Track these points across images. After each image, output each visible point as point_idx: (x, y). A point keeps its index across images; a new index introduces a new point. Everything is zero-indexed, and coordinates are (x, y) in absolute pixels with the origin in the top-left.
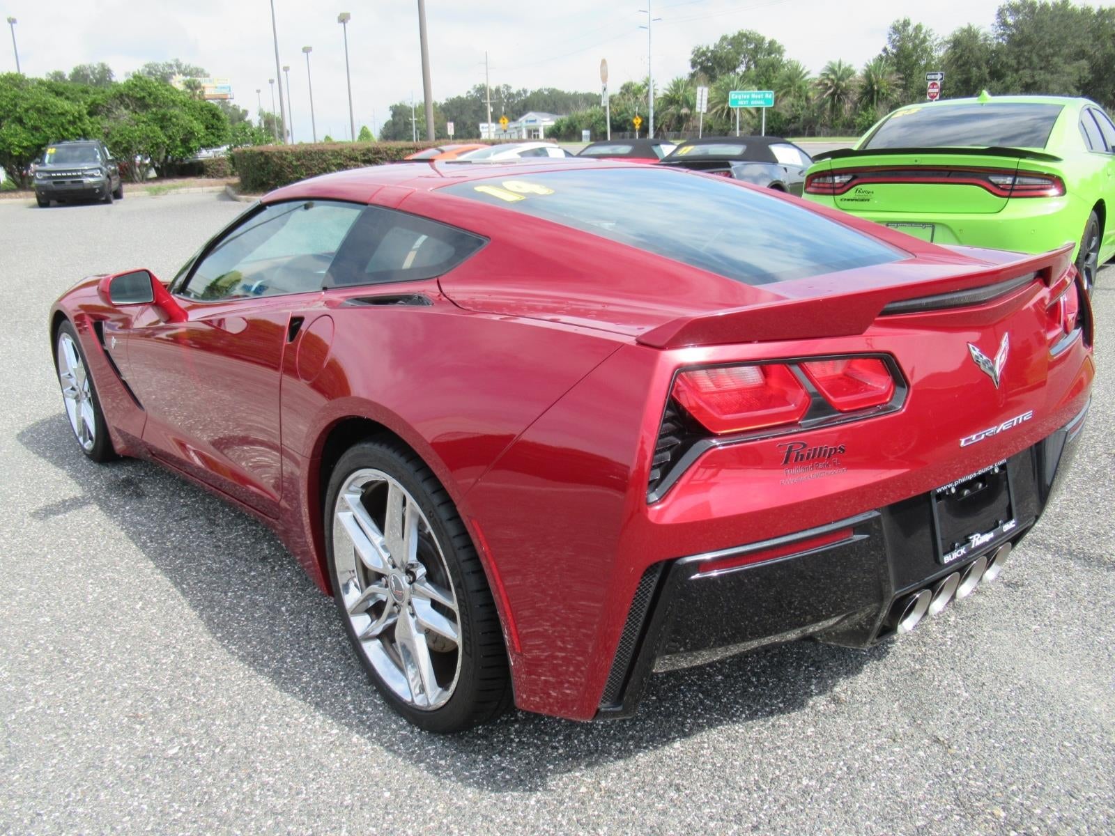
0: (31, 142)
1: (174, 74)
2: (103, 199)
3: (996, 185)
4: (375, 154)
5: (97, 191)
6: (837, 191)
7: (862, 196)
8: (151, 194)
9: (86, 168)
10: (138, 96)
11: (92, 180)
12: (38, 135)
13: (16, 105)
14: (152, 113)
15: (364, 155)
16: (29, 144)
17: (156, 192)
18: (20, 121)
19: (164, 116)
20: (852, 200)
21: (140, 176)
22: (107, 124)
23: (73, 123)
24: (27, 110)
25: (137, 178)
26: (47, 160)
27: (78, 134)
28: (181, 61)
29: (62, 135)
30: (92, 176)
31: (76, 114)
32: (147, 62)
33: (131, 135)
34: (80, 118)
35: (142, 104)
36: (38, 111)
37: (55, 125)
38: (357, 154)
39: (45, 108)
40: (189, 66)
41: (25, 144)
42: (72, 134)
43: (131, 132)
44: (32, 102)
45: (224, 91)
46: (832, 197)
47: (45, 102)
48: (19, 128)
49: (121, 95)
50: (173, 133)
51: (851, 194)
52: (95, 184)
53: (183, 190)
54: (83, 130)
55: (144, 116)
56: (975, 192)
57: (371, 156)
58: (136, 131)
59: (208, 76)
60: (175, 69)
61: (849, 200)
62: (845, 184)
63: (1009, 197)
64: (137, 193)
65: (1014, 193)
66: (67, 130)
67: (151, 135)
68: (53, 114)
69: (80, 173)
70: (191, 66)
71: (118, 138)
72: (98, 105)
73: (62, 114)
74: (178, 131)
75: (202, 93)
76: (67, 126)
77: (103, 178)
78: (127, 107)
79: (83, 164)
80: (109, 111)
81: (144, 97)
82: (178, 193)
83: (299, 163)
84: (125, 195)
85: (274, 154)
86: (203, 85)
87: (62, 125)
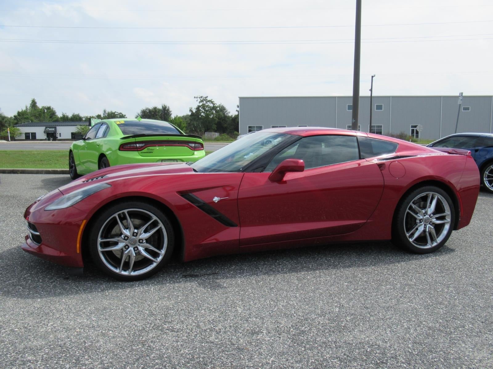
3: (191, 147)
6: (138, 150)
7: (150, 151)
20: (146, 153)
46: (137, 152)
51: (145, 150)
56: (186, 148)
61: (144, 153)
62: (142, 147)
63: (194, 150)
65: (196, 149)
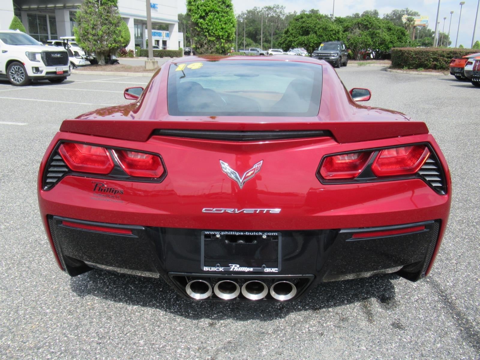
0: (318, 41)
1: (404, 15)
2: (336, 66)
4: (454, 54)
5: (334, 62)
8: (359, 66)
9: (332, 53)
10: (365, 24)
11: (333, 58)
12: (321, 38)
13: (315, 27)
14: (369, 31)
15: (448, 54)
16: (317, 42)
17: (361, 65)
18: (316, 33)
19: (374, 33)
21: (359, 58)
22: (350, 35)
23: (334, 34)
24: (319, 29)
25: (358, 58)
26: (319, 49)
27: (336, 39)
28: (408, 9)
29: (329, 39)
30: (334, 56)
31: (337, 31)
32: (394, 9)
33: (358, 40)
34: (338, 32)
35: (366, 27)
36: (323, 29)
37: (328, 35)
38: (445, 54)
39: (326, 28)
40: (412, 11)
41: (315, 42)
42: (334, 39)
43: (358, 39)
44: (322, 25)
45: (425, 23)
47: (326, 26)
48: (315, 35)
49: (358, 23)
50: (376, 40)
52: (334, 59)
53: (372, 65)
54: (338, 38)
55: (366, 32)
57: (451, 55)
58: (360, 39)
59: (419, 16)
60: (405, 12)
64: (353, 65)
66: (332, 37)
67: (366, 41)
68: (328, 31)
69: (329, 55)
70: (413, 11)
71: (352, 41)
72: (348, 27)
73: (331, 30)
74: (378, 39)
75: (414, 23)
76: (332, 36)
77: (338, 57)
78: (359, 28)
79: (331, 51)
80: (352, 30)
81: (367, 24)
82: (369, 66)
83: (416, 56)
84: (348, 65)
85: (406, 52)
86: (415, 20)
87: (331, 35)
